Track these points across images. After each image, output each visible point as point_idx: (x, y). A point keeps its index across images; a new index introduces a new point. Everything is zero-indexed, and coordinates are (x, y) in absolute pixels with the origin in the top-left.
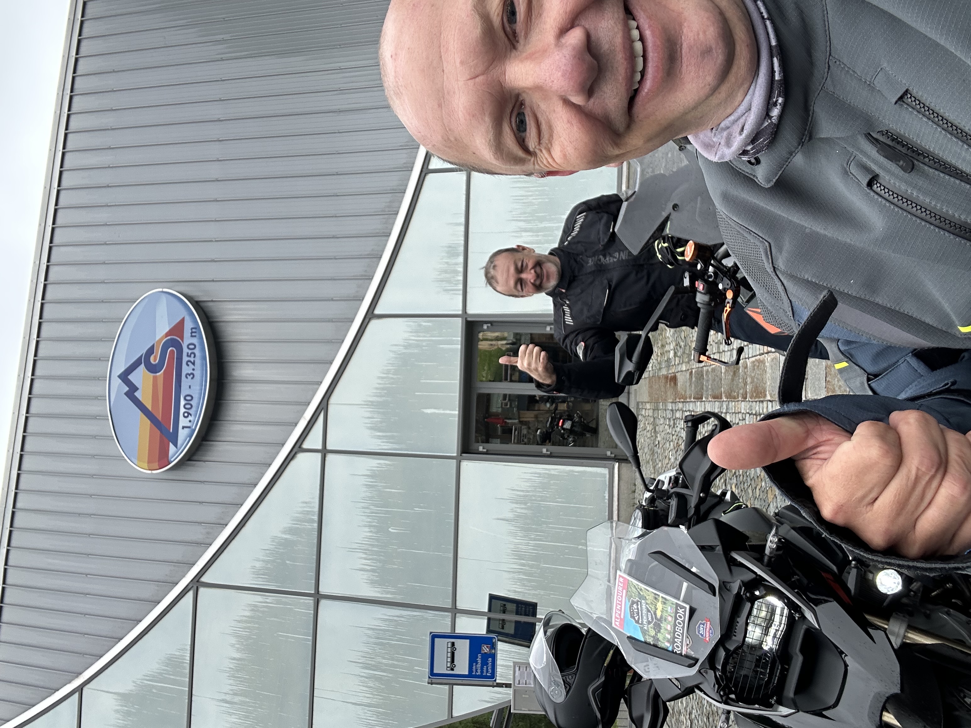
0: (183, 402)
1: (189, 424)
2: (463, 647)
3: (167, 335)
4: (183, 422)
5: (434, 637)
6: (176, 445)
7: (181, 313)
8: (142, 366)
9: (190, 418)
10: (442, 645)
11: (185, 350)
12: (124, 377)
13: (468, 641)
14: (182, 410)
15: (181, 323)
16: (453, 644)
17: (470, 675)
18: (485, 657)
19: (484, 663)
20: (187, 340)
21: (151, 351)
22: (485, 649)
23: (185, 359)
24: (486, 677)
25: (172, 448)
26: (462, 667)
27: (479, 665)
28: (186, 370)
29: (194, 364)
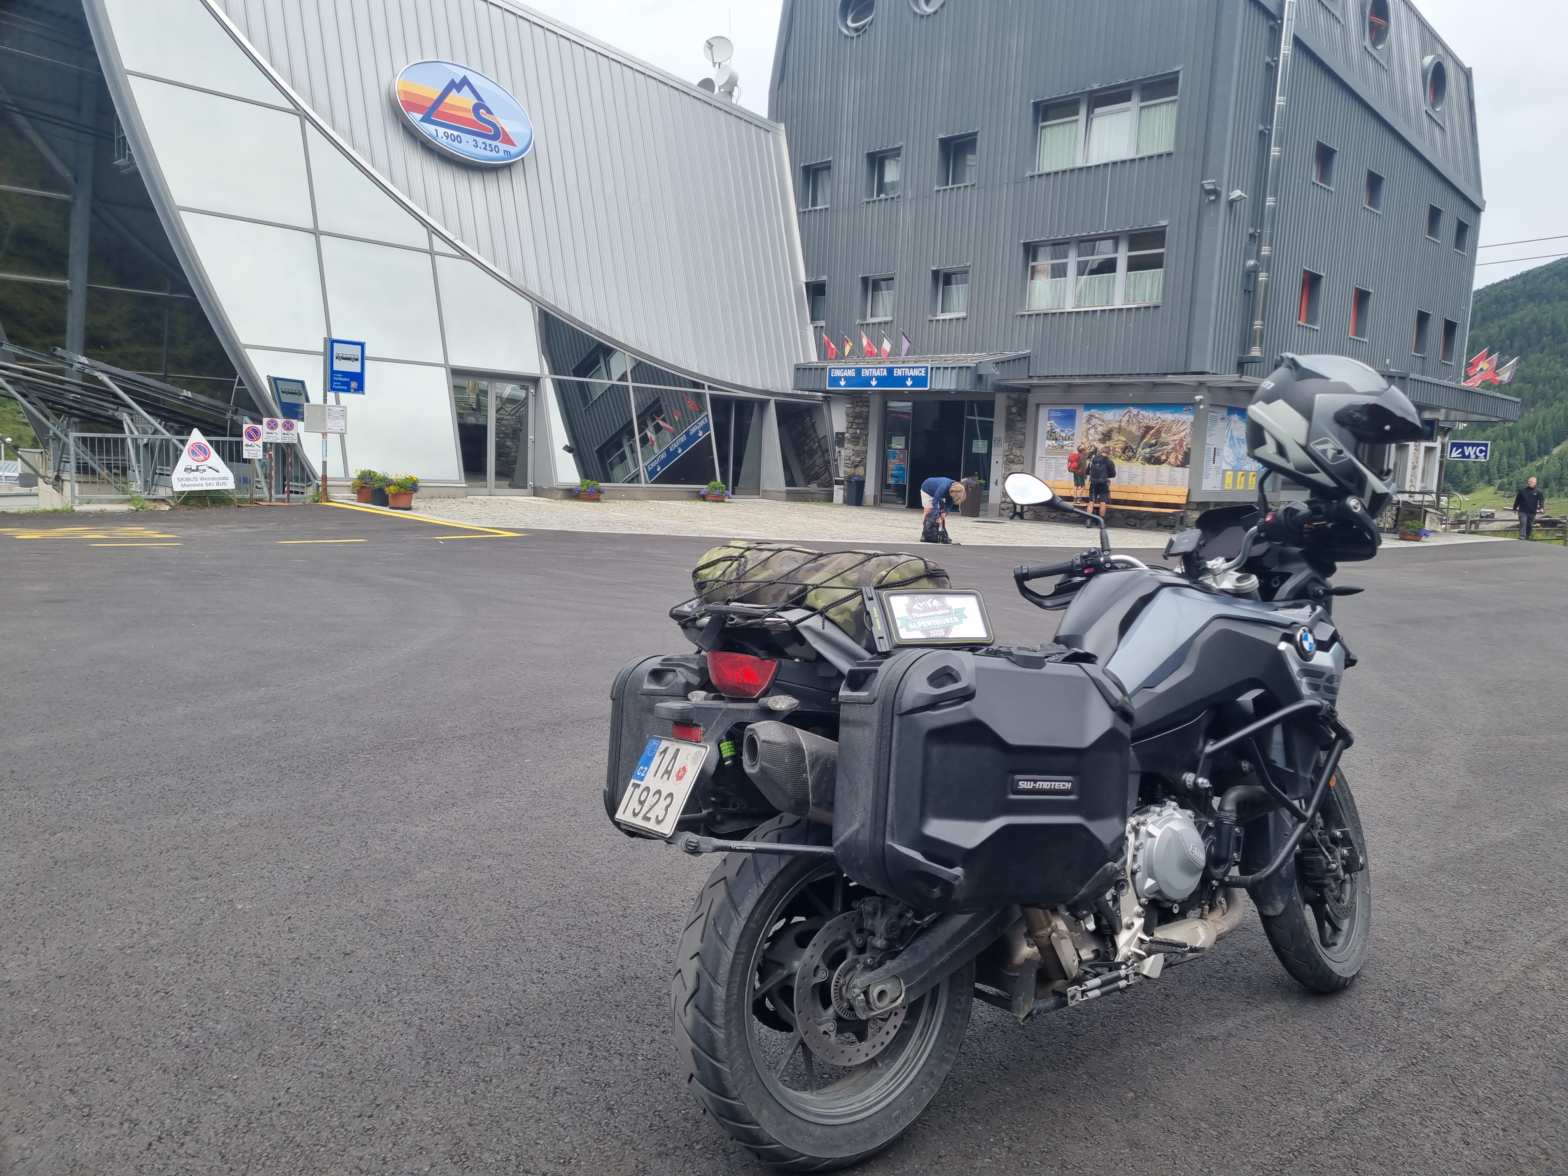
0: (456, 133)
1: (440, 136)
2: (355, 367)
3: (502, 128)
4: (441, 130)
5: (362, 345)
6: (422, 120)
7: (520, 146)
8: (477, 101)
9: (445, 138)
10: (356, 351)
11: (494, 143)
12: (465, 81)
13: (359, 371)
14: (450, 132)
15: (511, 143)
16: (357, 360)
17: (333, 372)
18: (348, 384)
19: (343, 383)
20: (503, 147)
21: (489, 112)
22: (354, 385)
23: (488, 142)
24: (332, 385)
25: (420, 116)
26: (339, 366)
27: (341, 379)
28: (480, 140)
29: (485, 149)
